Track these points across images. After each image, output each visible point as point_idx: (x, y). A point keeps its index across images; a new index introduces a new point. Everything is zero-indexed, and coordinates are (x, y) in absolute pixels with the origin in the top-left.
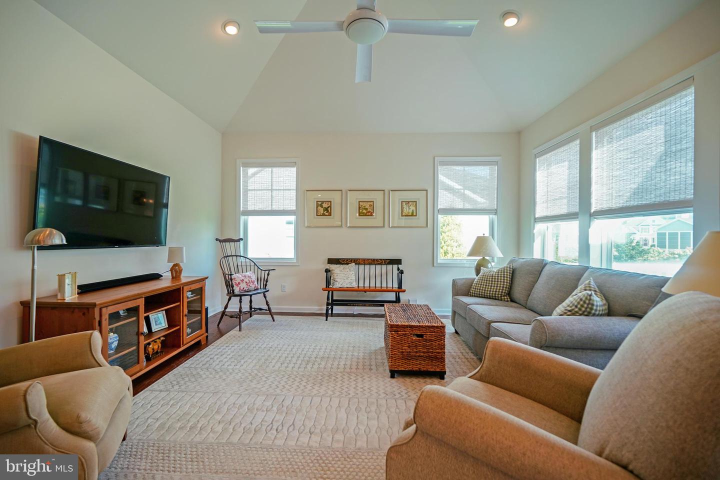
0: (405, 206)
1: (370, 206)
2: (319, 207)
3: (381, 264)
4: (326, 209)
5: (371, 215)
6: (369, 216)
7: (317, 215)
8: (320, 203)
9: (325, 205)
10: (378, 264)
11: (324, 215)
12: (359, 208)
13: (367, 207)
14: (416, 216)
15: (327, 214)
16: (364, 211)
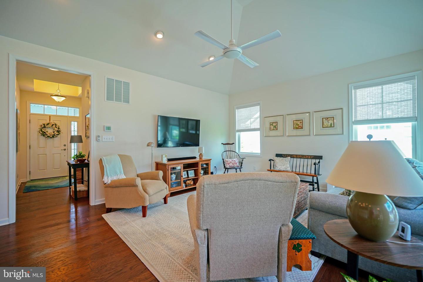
0: (325, 121)
1: (300, 123)
2: (271, 126)
3: (308, 158)
4: (275, 127)
5: (302, 128)
6: (300, 129)
7: (270, 130)
8: (271, 123)
9: (274, 124)
10: (306, 158)
11: (273, 130)
12: (294, 124)
13: (299, 123)
14: (334, 127)
15: (275, 129)
16: (297, 126)
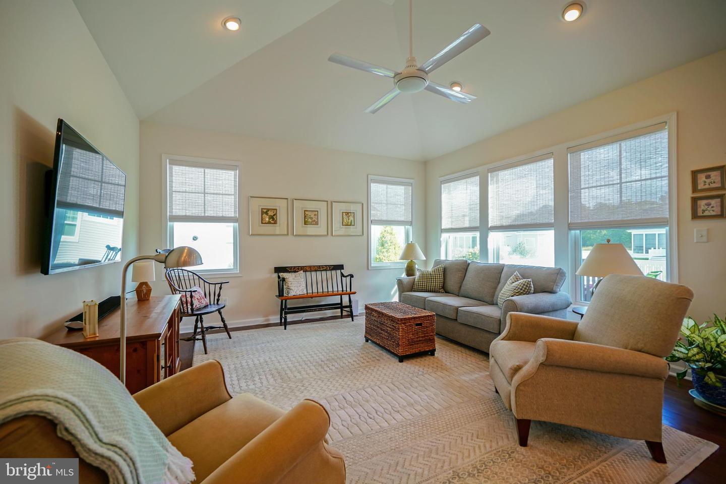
0: (345, 217)
1: (315, 215)
2: (264, 215)
3: (326, 270)
4: (272, 217)
5: (317, 223)
6: (313, 224)
7: (262, 223)
8: (265, 211)
9: (271, 213)
10: (323, 270)
11: (269, 223)
12: (305, 217)
13: (312, 216)
14: (354, 225)
15: (273, 222)
16: (310, 220)
